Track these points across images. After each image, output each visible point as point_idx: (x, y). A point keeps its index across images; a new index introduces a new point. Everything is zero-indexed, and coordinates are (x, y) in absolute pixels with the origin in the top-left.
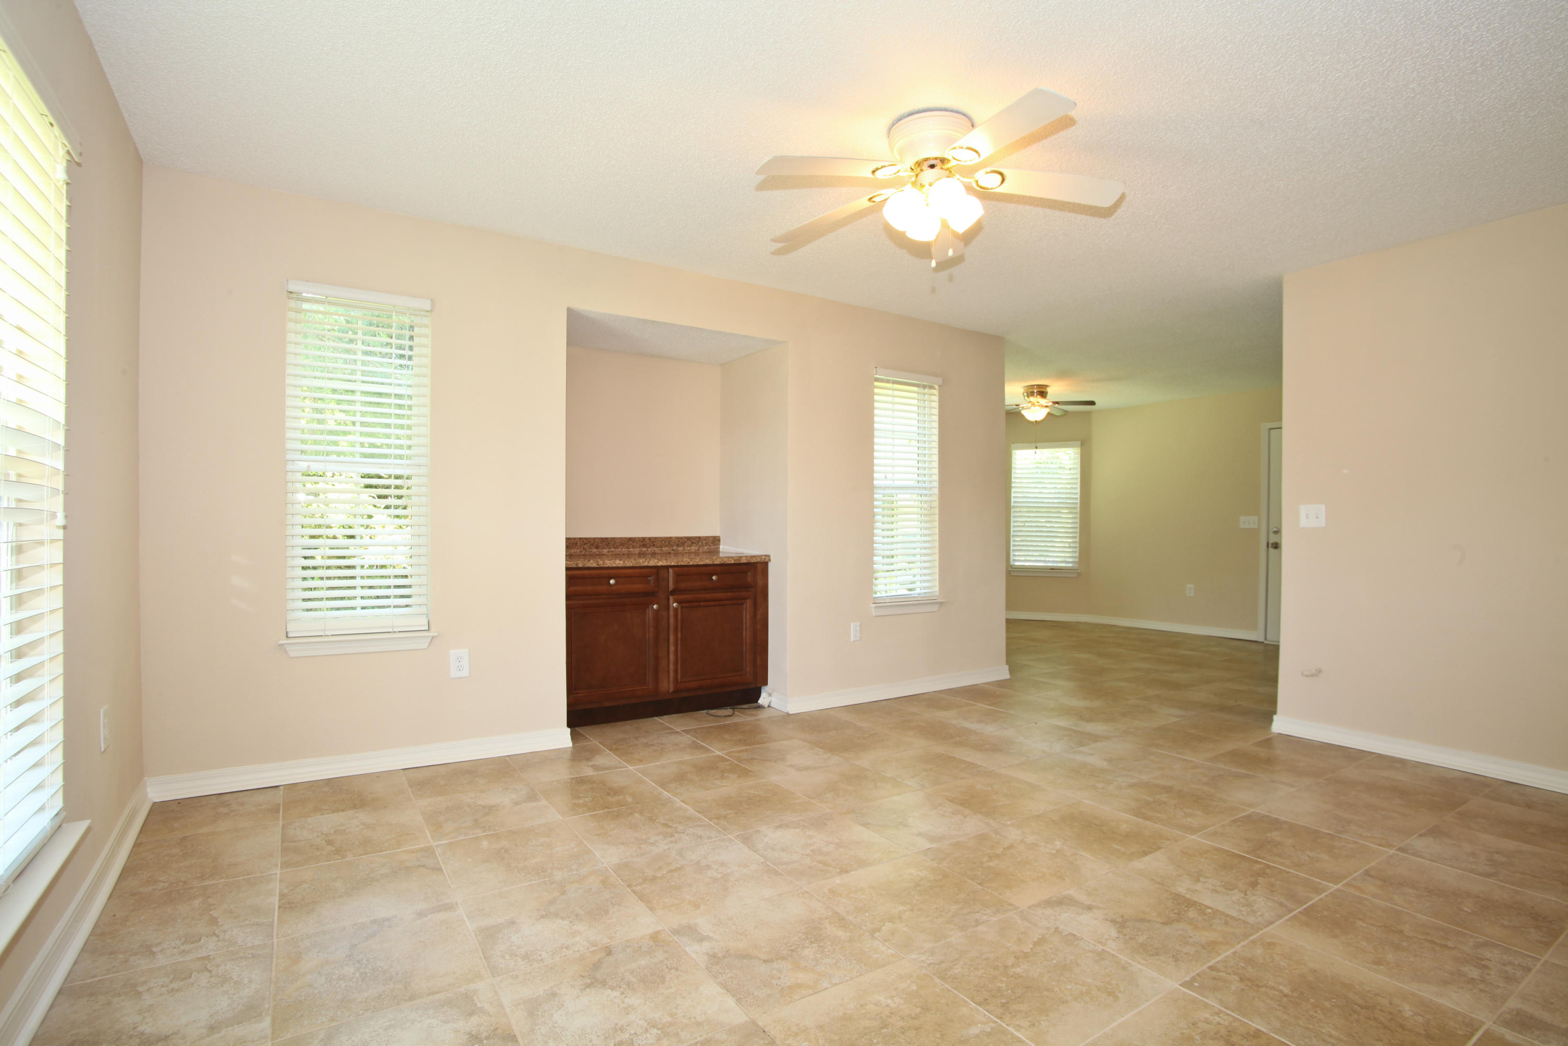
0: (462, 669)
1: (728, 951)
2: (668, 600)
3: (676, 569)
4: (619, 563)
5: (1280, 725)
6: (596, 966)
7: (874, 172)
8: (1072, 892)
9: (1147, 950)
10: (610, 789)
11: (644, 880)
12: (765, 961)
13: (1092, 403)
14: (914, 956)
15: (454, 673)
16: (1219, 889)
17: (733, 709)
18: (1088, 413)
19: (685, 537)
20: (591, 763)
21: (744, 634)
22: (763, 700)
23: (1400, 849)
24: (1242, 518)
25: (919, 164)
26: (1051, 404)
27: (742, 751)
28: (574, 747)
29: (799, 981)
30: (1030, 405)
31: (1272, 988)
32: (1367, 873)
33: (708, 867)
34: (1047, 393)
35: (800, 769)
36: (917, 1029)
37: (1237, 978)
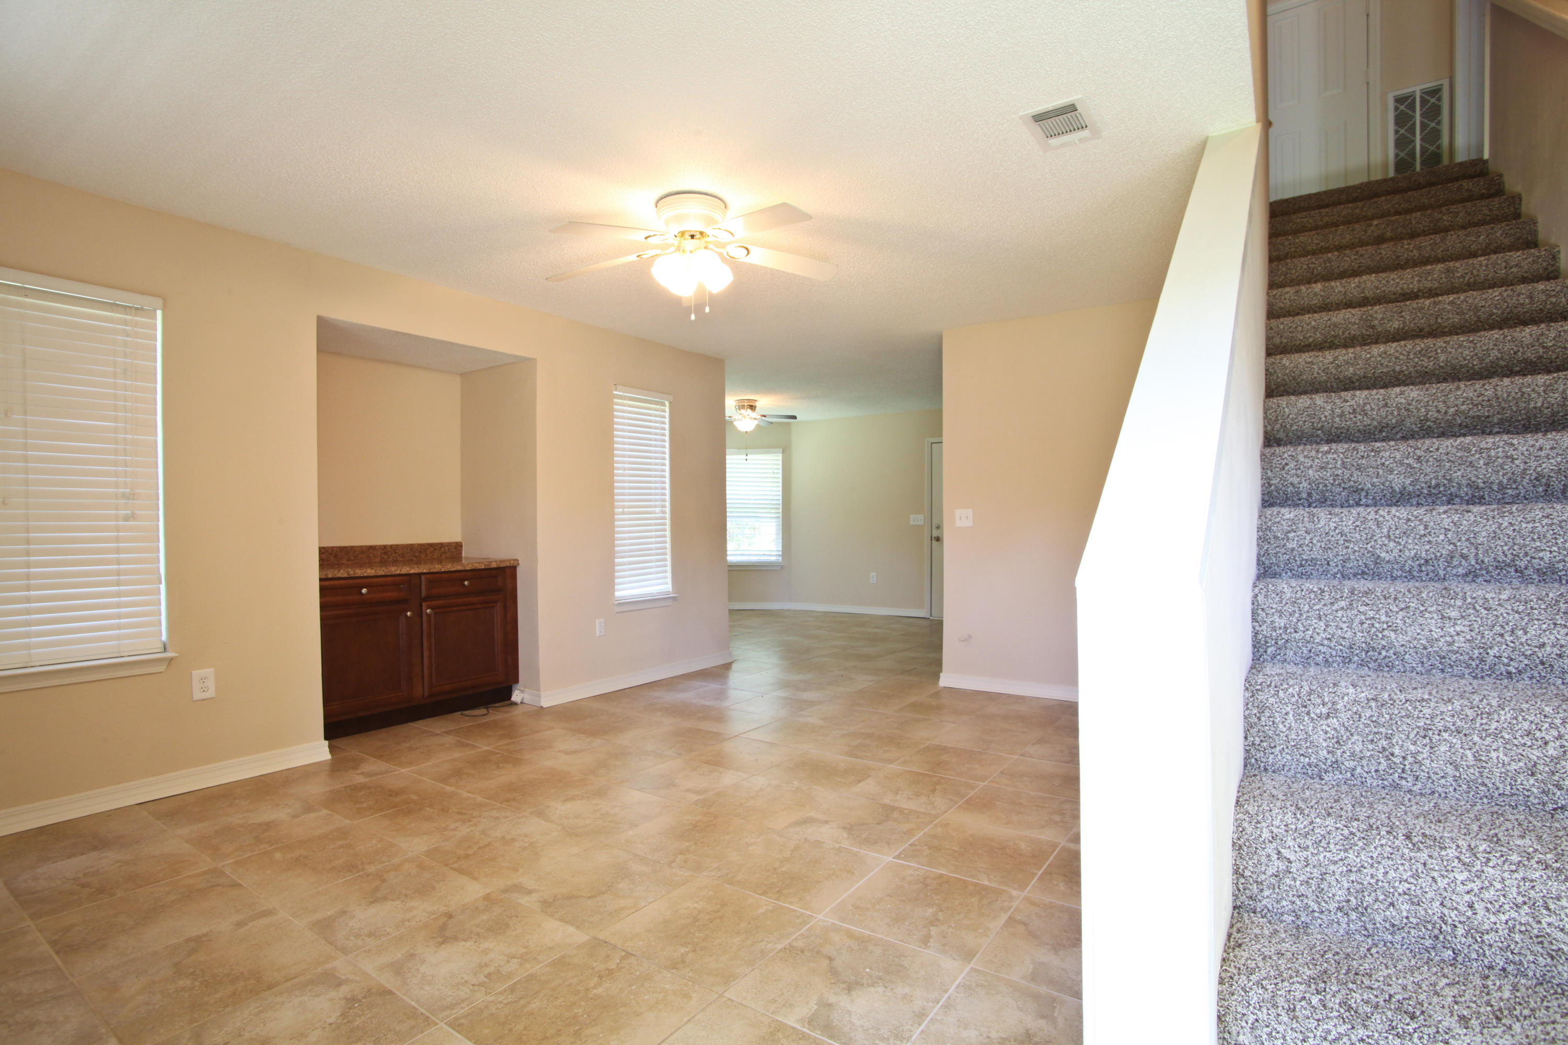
0: (206, 690)
1: (555, 896)
2: (421, 606)
3: (428, 576)
4: (370, 572)
5: (946, 680)
6: (443, 928)
7: (646, 238)
8: (813, 814)
9: (870, 842)
10: (390, 791)
11: (459, 858)
12: (589, 898)
13: (794, 417)
14: (706, 874)
15: (198, 695)
16: (912, 797)
17: (487, 708)
18: (789, 424)
19: (428, 544)
20: (359, 772)
21: (496, 636)
22: (516, 696)
23: (1022, 755)
24: (912, 516)
25: (683, 234)
26: (759, 417)
27: (509, 744)
28: (333, 759)
29: (622, 905)
30: (741, 416)
31: (948, 849)
32: (1002, 772)
33: (514, 840)
34: (755, 407)
35: (567, 753)
36: (720, 918)
37: (927, 847)
